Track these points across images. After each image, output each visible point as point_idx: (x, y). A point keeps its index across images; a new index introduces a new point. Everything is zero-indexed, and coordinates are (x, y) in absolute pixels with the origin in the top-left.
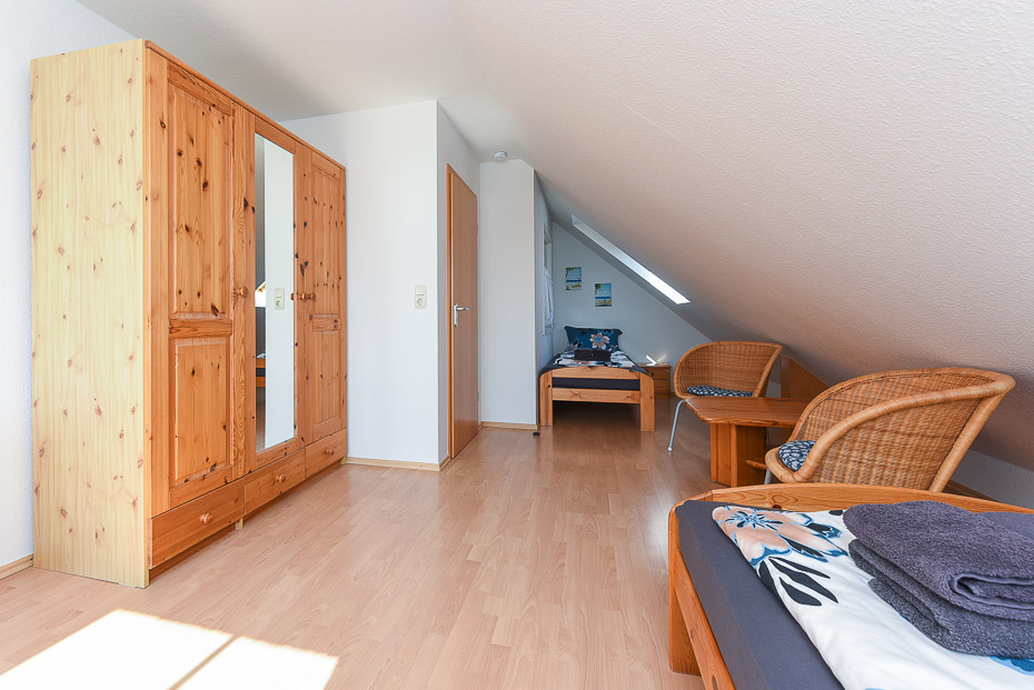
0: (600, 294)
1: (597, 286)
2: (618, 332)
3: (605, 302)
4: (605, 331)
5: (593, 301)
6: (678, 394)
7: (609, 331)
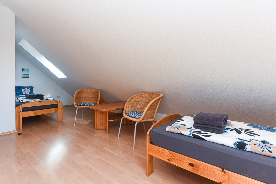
0: (24, 72)
1: (23, 69)
2: (32, 88)
3: (26, 76)
4: (28, 87)
5: (21, 75)
6: (76, 106)
7: (29, 87)
